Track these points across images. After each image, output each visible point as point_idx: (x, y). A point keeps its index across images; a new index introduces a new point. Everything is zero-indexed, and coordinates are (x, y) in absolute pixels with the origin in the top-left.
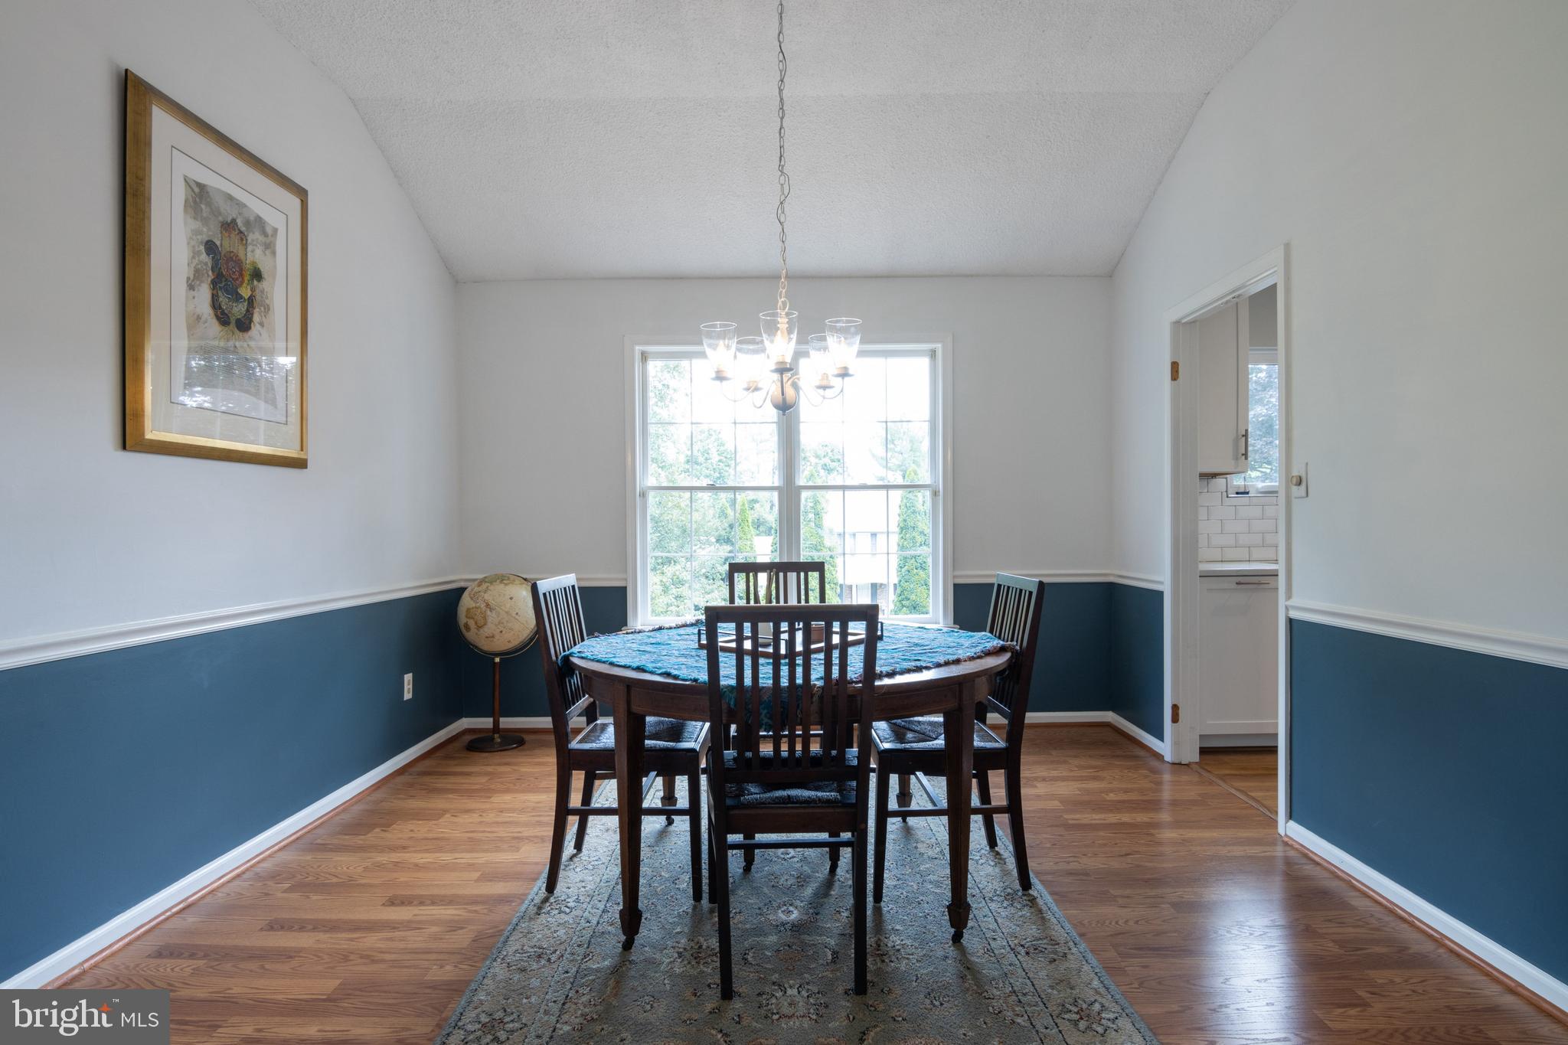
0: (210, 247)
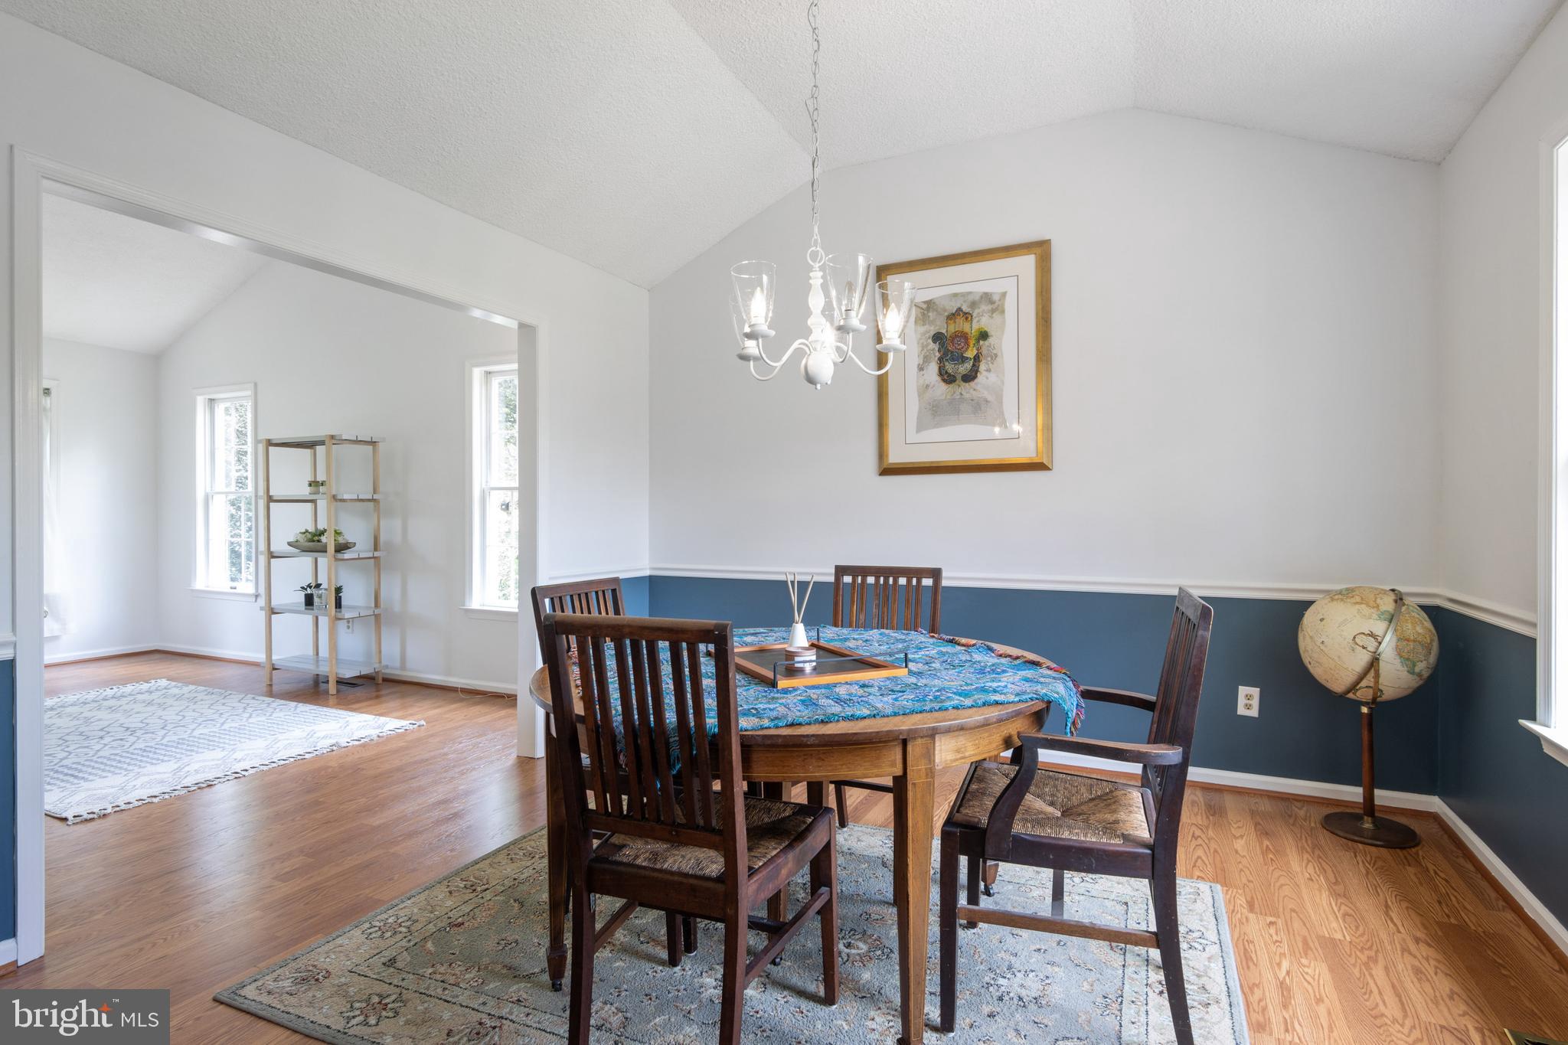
0: (938, 337)
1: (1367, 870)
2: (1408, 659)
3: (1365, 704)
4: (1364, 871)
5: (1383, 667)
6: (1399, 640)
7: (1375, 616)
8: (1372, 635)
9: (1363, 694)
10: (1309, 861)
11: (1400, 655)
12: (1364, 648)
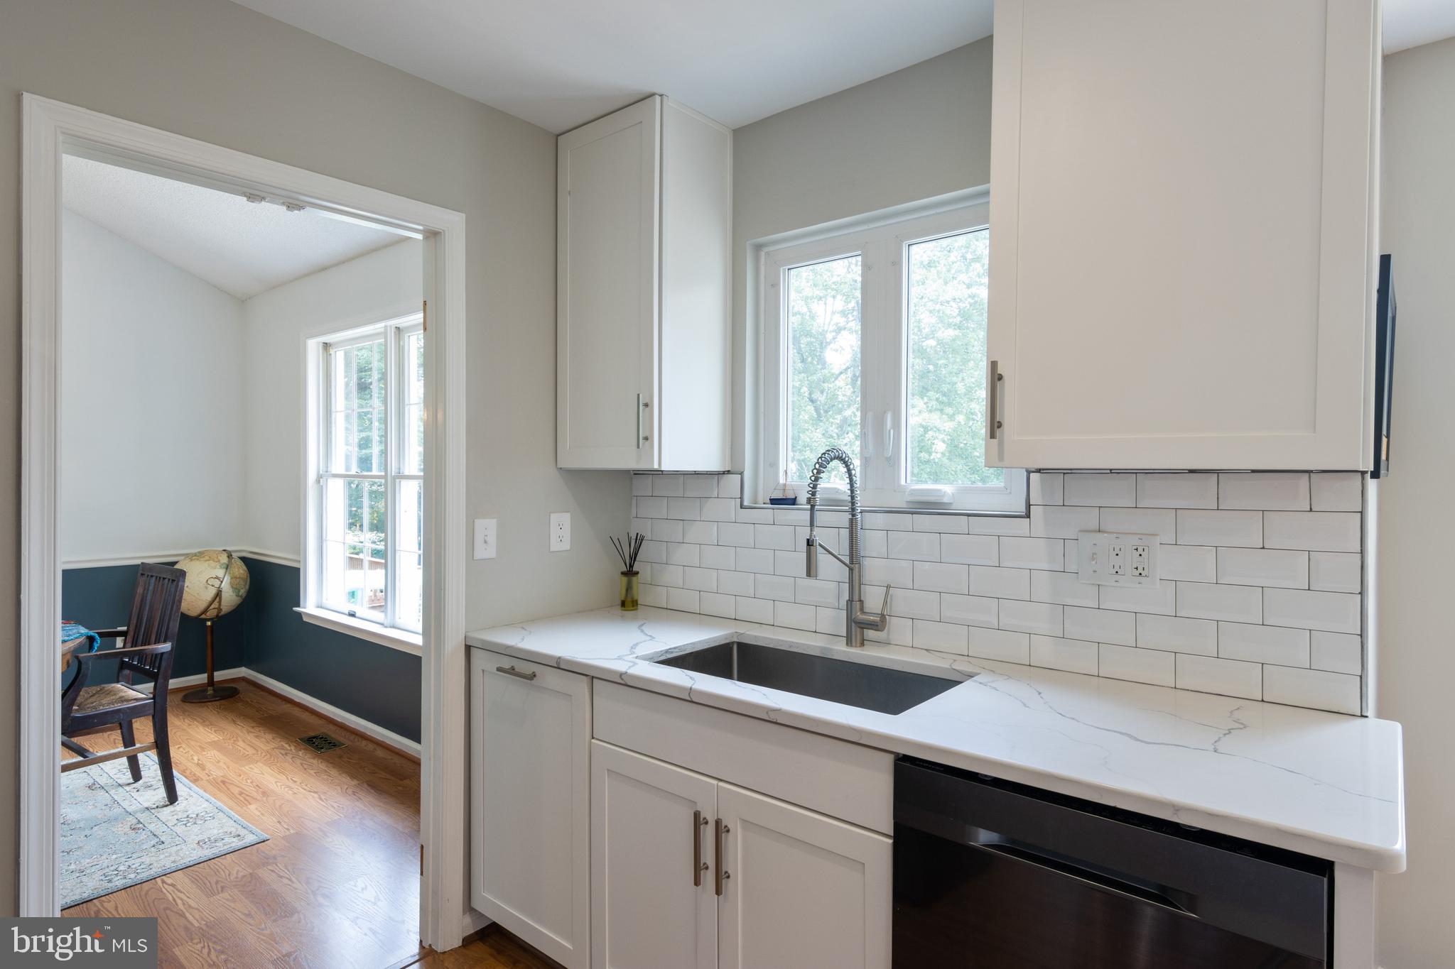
1: (217, 711)
2: (236, 589)
3: (209, 620)
4: (216, 713)
5: (224, 595)
6: (232, 578)
7: (218, 567)
8: (217, 578)
9: (212, 613)
10: (184, 719)
11: (232, 587)
12: (212, 586)
